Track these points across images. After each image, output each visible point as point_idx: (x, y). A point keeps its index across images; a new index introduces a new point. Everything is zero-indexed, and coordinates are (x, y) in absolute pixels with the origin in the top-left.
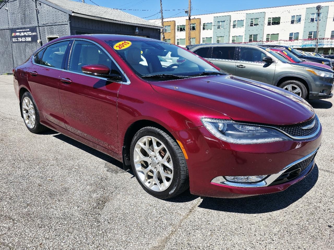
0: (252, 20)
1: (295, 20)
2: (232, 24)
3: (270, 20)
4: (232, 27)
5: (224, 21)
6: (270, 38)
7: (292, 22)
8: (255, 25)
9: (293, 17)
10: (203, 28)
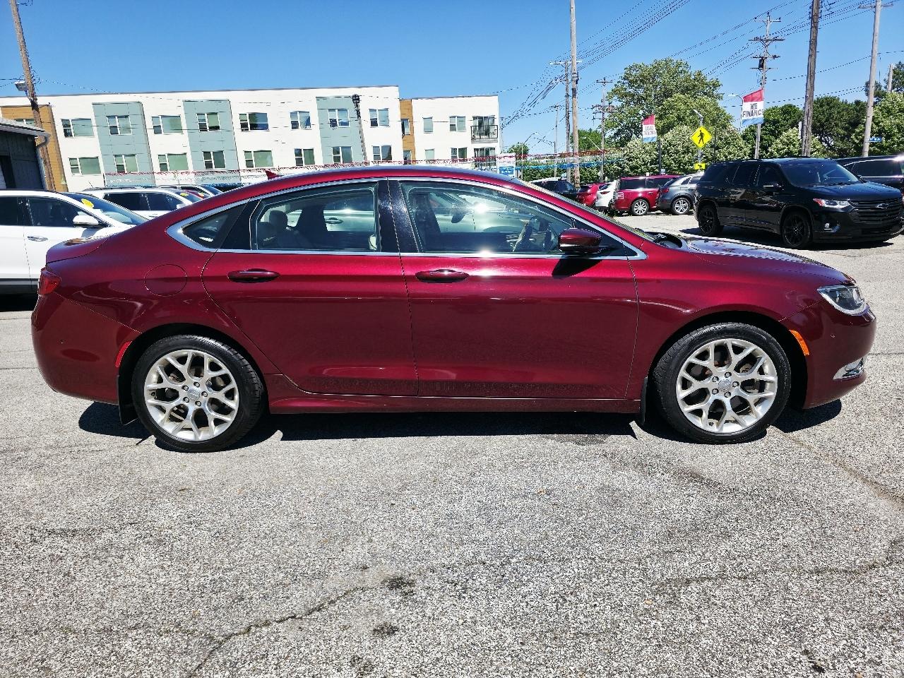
0: (202, 117)
1: (299, 121)
2: (150, 124)
3: (243, 118)
4: (151, 132)
5: (126, 117)
6: (253, 159)
7: (295, 125)
8: (211, 128)
9: (293, 114)
10: (65, 131)
